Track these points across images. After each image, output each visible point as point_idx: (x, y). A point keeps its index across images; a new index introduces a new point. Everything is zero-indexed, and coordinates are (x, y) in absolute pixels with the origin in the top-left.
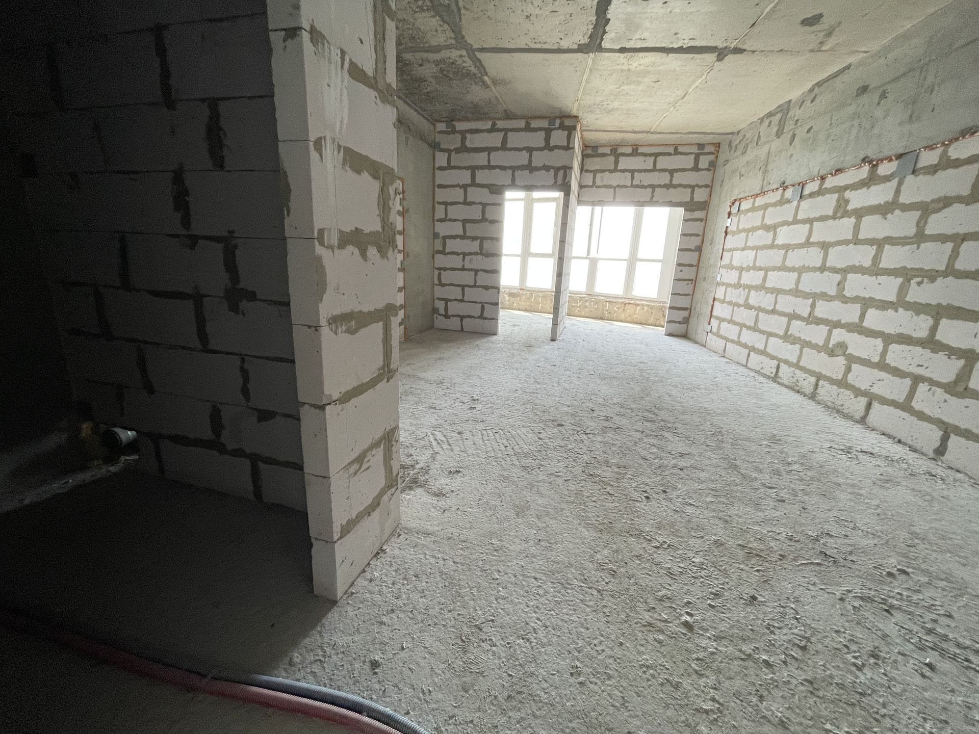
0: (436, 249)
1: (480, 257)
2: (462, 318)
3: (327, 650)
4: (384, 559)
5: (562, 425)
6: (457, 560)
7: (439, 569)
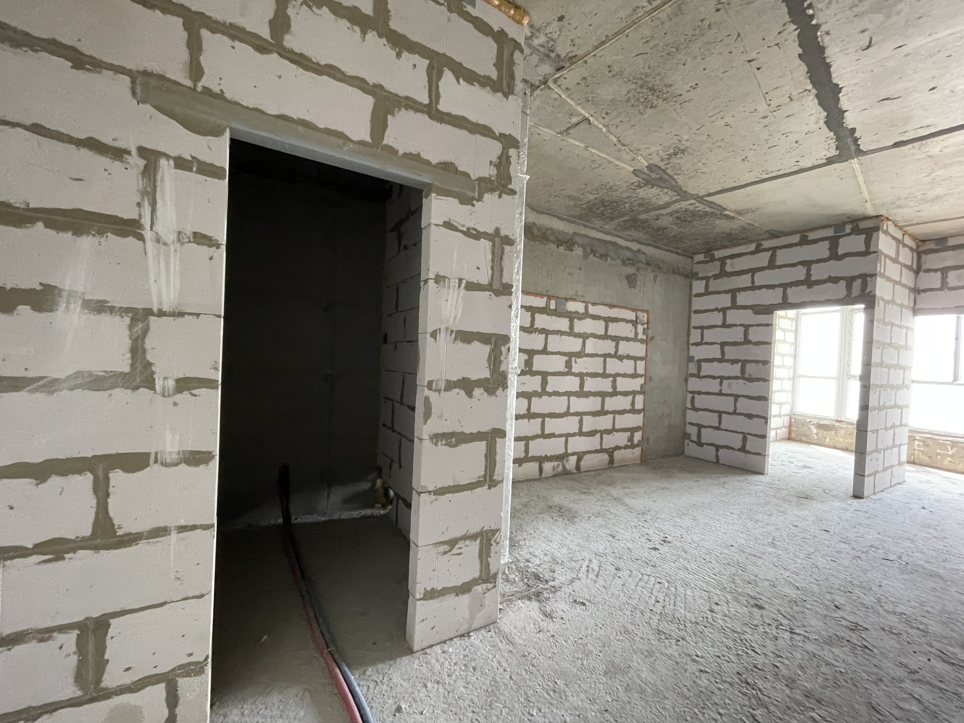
0: (690, 372)
1: (741, 381)
2: (718, 448)
3: (385, 678)
4: (466, 642)
5: (761, 608)
6: (514, 677)
7: (495, 675)
